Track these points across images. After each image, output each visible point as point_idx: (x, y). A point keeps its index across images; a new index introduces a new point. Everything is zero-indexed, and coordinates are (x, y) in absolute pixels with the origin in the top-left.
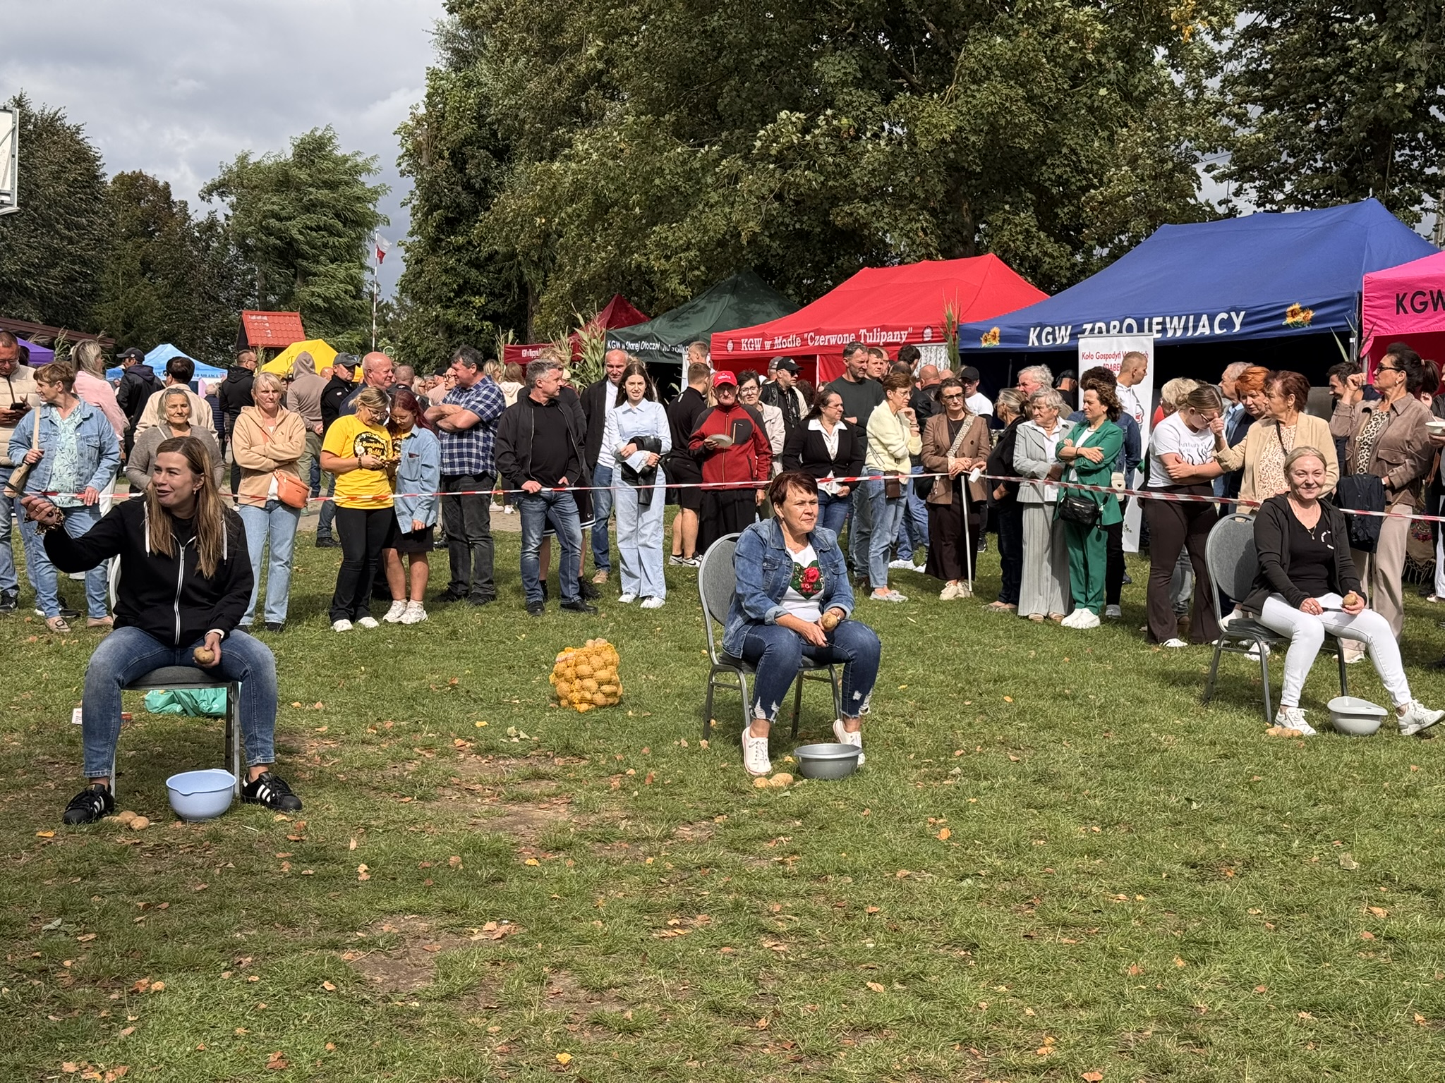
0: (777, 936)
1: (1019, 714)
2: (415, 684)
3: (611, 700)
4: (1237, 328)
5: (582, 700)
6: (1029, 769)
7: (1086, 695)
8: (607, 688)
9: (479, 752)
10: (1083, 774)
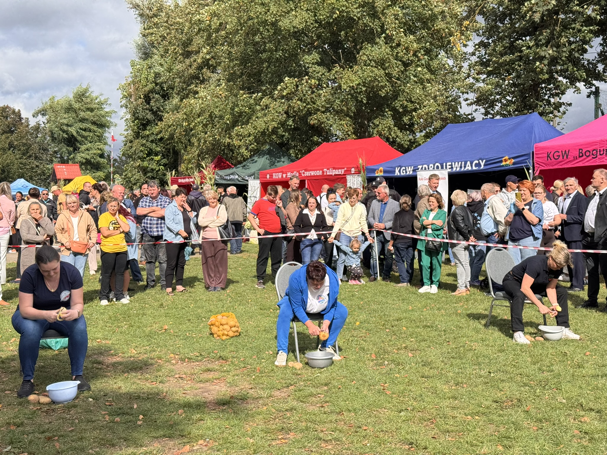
0: (326, 441)
1: (410, 335)
2: (149, 329)
3: (236, 334)
4: (482, 167)
5: (223, 335)
6: (420, 360)
7: (437, 326)
8: (234, 329)
9: (182, 360)
10: (443, 361)
